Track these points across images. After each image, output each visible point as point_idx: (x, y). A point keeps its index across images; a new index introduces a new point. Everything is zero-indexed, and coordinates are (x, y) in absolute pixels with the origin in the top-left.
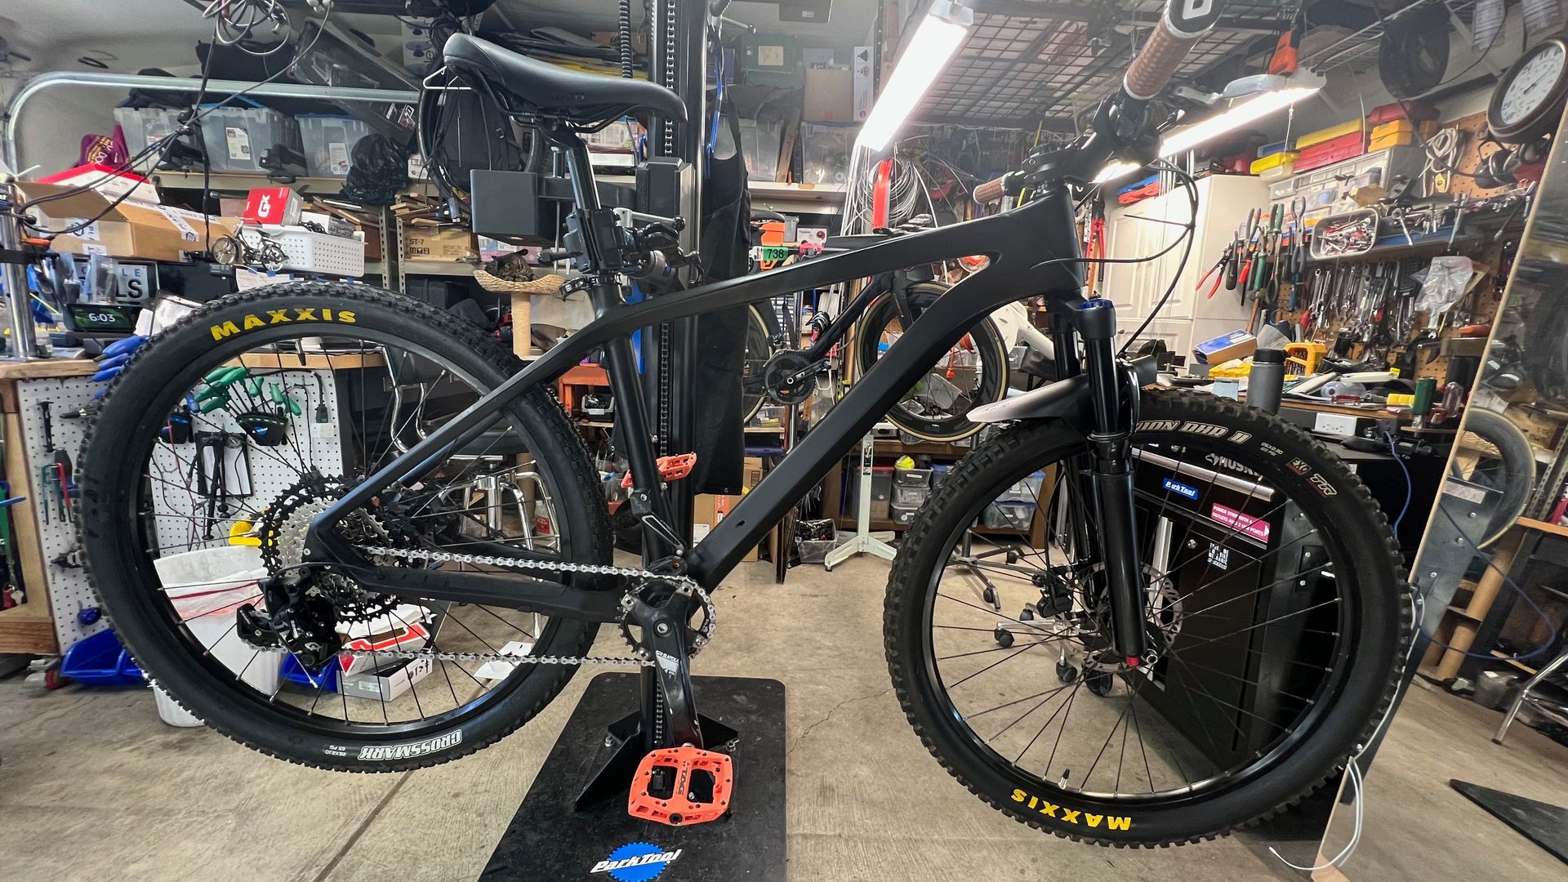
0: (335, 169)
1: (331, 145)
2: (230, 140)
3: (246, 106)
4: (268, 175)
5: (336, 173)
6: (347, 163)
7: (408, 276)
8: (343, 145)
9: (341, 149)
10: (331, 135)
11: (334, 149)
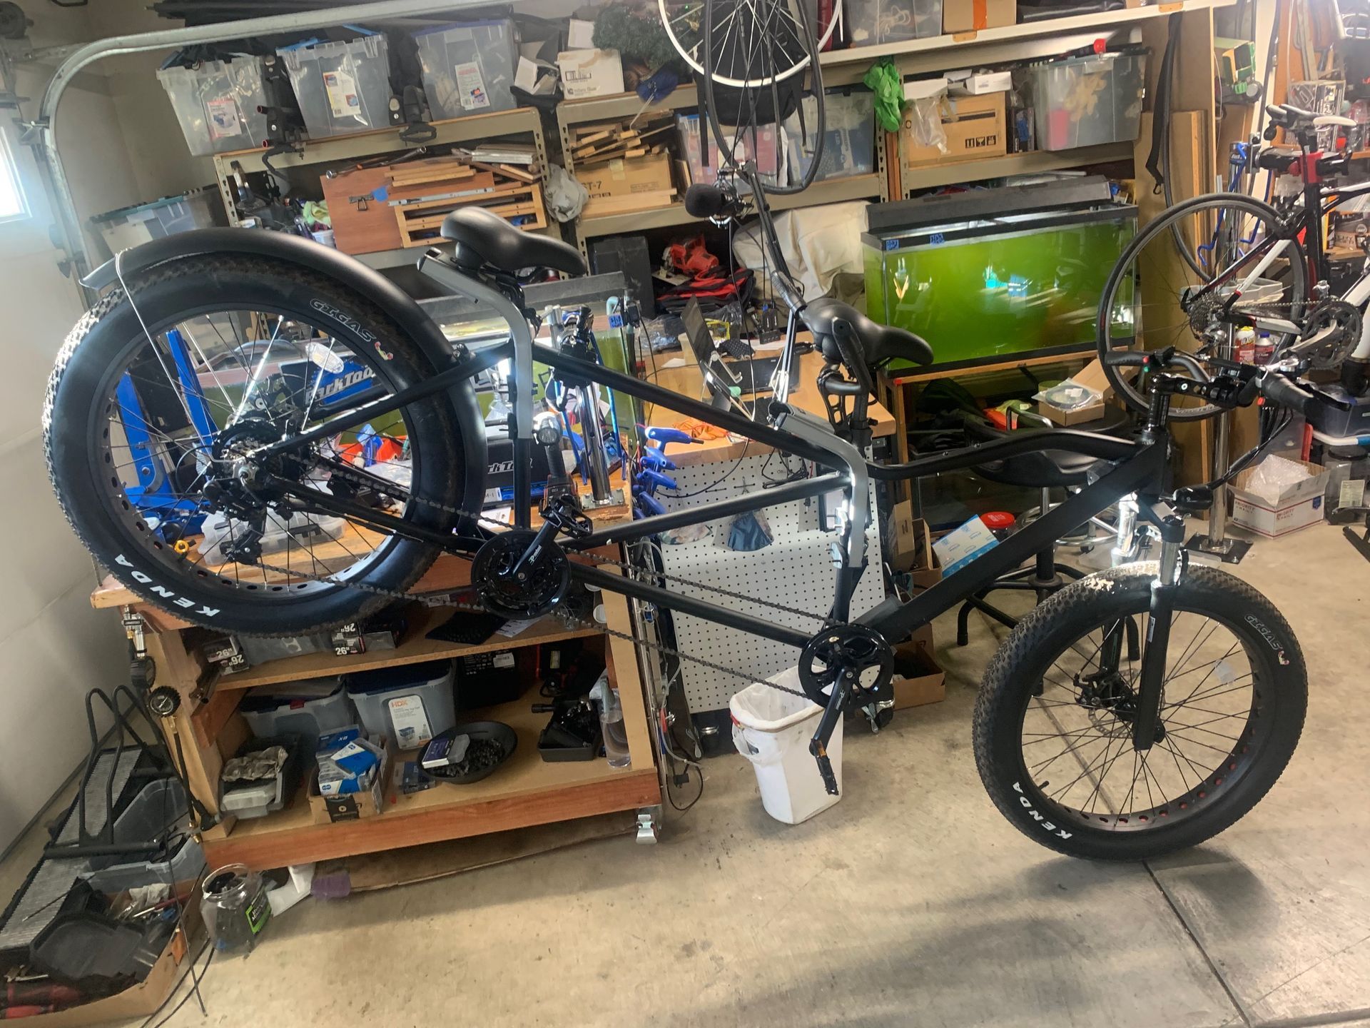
0: (467, 102)
1: (457, 68)
2: (331, 90)
3: (349, 41)
4: (401, 135)
5: (469, 107)
6: (483, 90)
7: (590, 241)
8: (474, 65)
9: (472, 71)
10: (458, 53)
11: (460, 73)
